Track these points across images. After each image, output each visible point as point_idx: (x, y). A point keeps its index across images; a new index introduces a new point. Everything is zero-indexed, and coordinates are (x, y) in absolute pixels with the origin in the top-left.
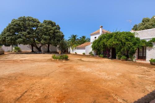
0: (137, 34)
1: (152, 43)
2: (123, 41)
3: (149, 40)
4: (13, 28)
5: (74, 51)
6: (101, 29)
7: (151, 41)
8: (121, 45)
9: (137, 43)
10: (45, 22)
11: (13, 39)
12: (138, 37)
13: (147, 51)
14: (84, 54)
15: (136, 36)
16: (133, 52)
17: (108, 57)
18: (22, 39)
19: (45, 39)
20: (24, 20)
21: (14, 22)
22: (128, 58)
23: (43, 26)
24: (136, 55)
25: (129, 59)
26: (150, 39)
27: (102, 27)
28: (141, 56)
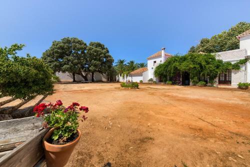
0: (219, 55)
1: (239, 65)
2: (204, 63)
3: (235, 62)
4: (57, 52)
5: (125, 79)
6: (163, 51)
7: (238, 63)
8: (199, 68)
9: (220, 66)
10: (92, 44)
11: (58, 65)
12: (221, 59)
13: (233, 74)
14: (141, 81)
15: (217, 58)
16: (215, 77)
17: (178, 84)
18: (69, 66)
19: (95, 66)
20: (68, 41)
21: (57, 44)
22: (207, 83)
23: (93, 49)
24: (217, 80)
25: (209, 84)
26: (237, 61)
27: (164, 49)
28: (222, 81)
